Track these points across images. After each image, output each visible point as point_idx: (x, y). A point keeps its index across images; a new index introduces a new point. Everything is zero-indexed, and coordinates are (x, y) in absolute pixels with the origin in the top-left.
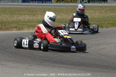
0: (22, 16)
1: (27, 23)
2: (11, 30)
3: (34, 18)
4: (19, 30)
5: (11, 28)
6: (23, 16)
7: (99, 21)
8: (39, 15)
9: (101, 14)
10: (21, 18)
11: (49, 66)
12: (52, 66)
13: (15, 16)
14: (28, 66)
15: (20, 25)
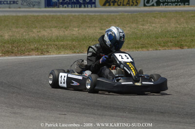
0: (46, 29)
1: (54, 41)
2: (29, 55)
3: (66, 33)
4: (42, 54)
5: (29, 51)
6: (48, 30)
7: (176, 37)
8: (75, 27)
9: (179, 25)
10: (45, 33)
11: (95, 114)
12: (100, 115)
13: (34, 30)
14: (59, 116)
15: (44, 45)
